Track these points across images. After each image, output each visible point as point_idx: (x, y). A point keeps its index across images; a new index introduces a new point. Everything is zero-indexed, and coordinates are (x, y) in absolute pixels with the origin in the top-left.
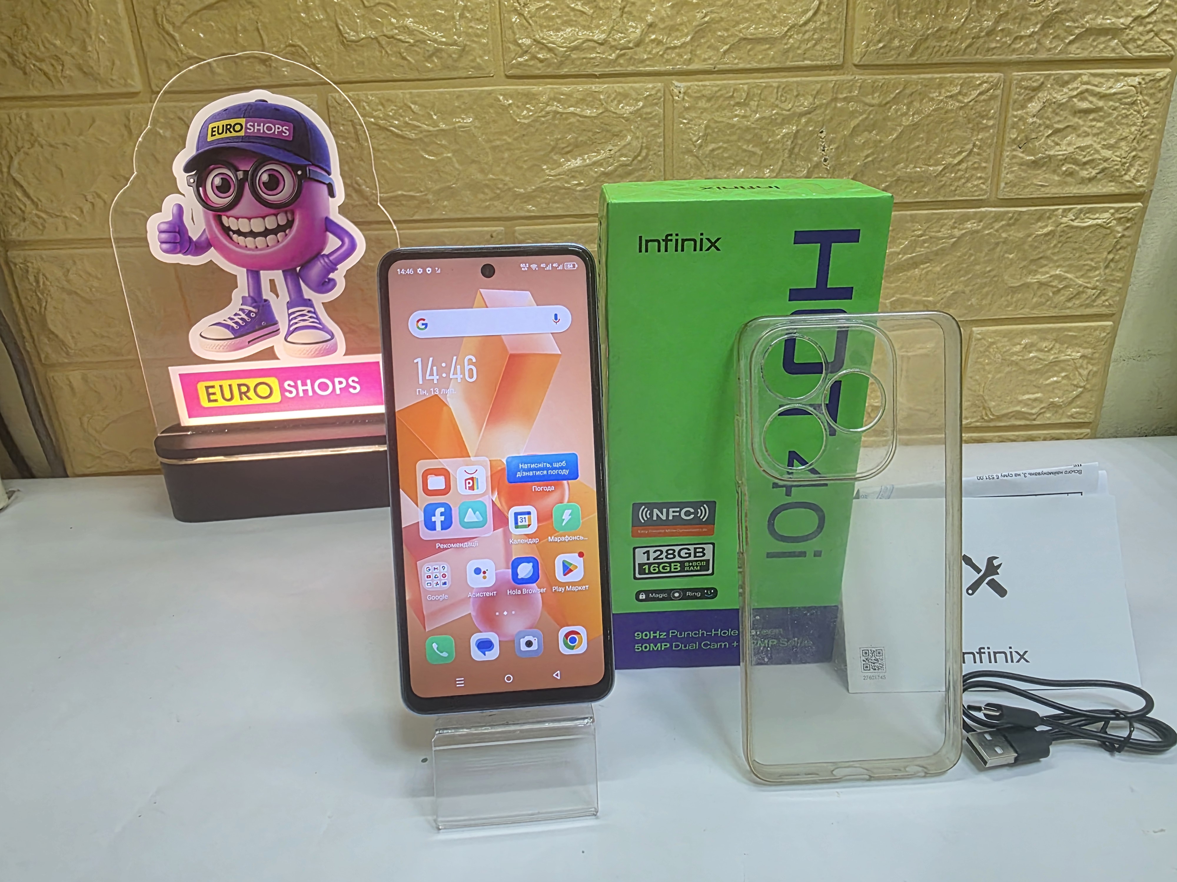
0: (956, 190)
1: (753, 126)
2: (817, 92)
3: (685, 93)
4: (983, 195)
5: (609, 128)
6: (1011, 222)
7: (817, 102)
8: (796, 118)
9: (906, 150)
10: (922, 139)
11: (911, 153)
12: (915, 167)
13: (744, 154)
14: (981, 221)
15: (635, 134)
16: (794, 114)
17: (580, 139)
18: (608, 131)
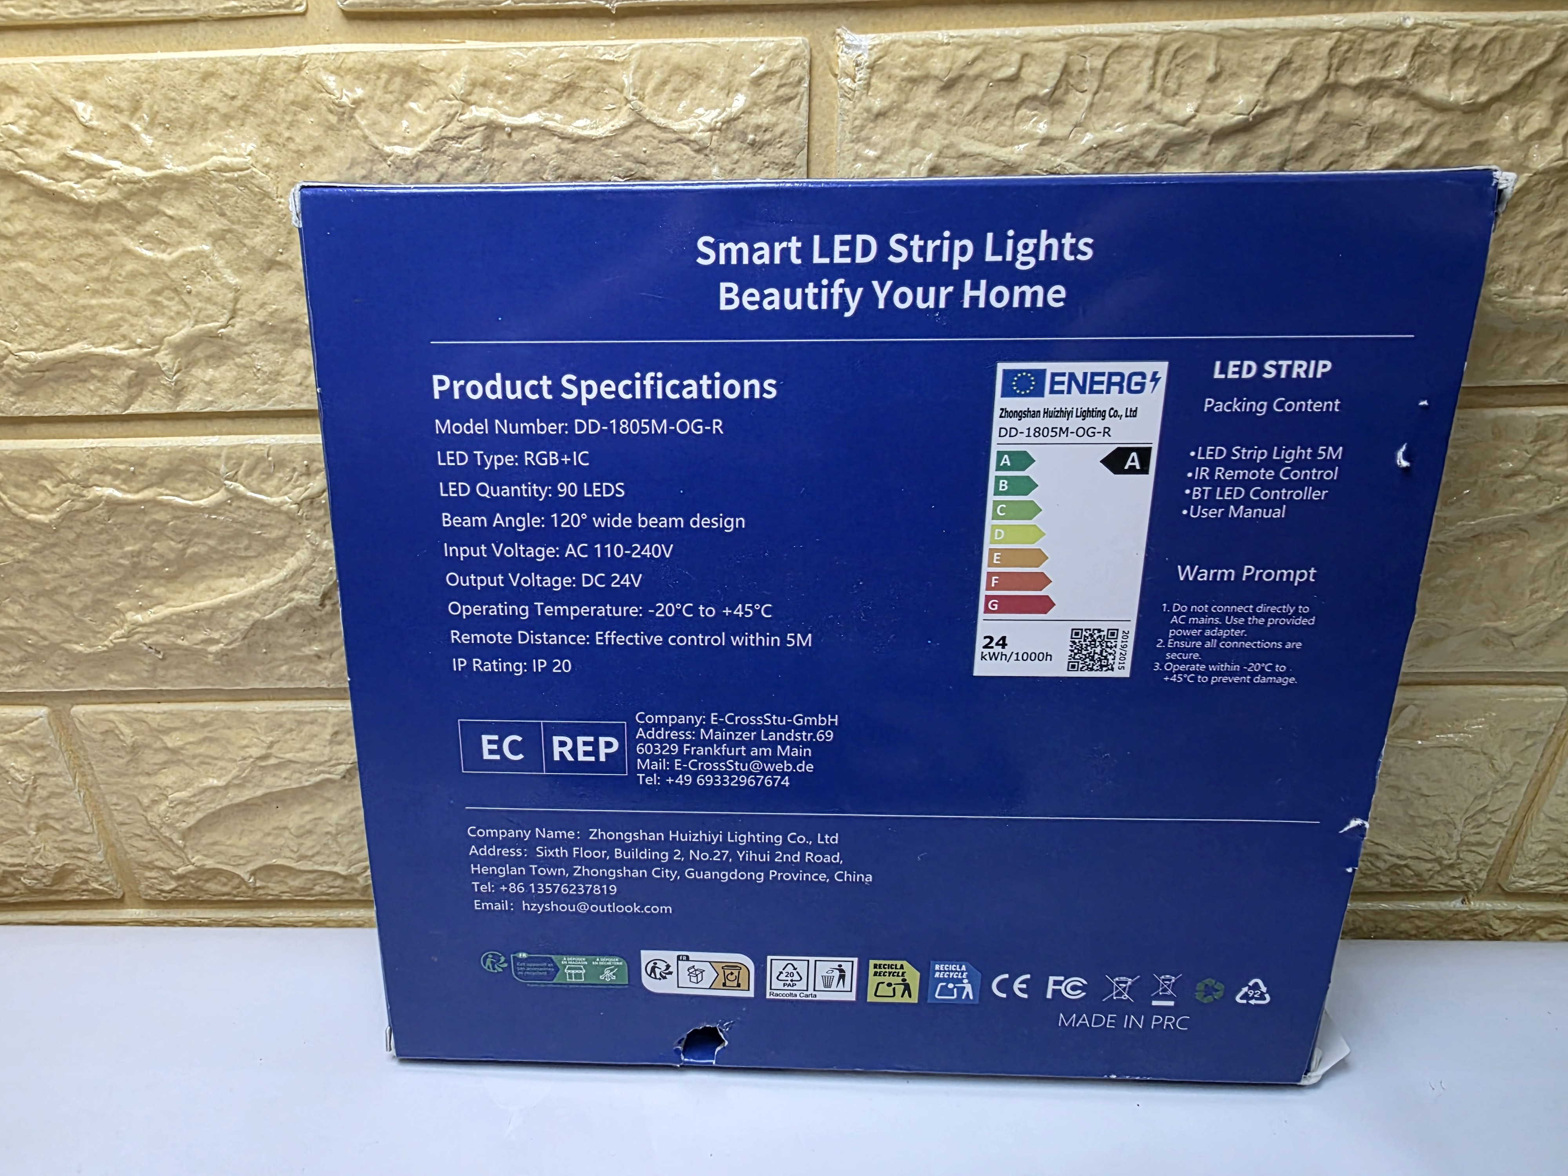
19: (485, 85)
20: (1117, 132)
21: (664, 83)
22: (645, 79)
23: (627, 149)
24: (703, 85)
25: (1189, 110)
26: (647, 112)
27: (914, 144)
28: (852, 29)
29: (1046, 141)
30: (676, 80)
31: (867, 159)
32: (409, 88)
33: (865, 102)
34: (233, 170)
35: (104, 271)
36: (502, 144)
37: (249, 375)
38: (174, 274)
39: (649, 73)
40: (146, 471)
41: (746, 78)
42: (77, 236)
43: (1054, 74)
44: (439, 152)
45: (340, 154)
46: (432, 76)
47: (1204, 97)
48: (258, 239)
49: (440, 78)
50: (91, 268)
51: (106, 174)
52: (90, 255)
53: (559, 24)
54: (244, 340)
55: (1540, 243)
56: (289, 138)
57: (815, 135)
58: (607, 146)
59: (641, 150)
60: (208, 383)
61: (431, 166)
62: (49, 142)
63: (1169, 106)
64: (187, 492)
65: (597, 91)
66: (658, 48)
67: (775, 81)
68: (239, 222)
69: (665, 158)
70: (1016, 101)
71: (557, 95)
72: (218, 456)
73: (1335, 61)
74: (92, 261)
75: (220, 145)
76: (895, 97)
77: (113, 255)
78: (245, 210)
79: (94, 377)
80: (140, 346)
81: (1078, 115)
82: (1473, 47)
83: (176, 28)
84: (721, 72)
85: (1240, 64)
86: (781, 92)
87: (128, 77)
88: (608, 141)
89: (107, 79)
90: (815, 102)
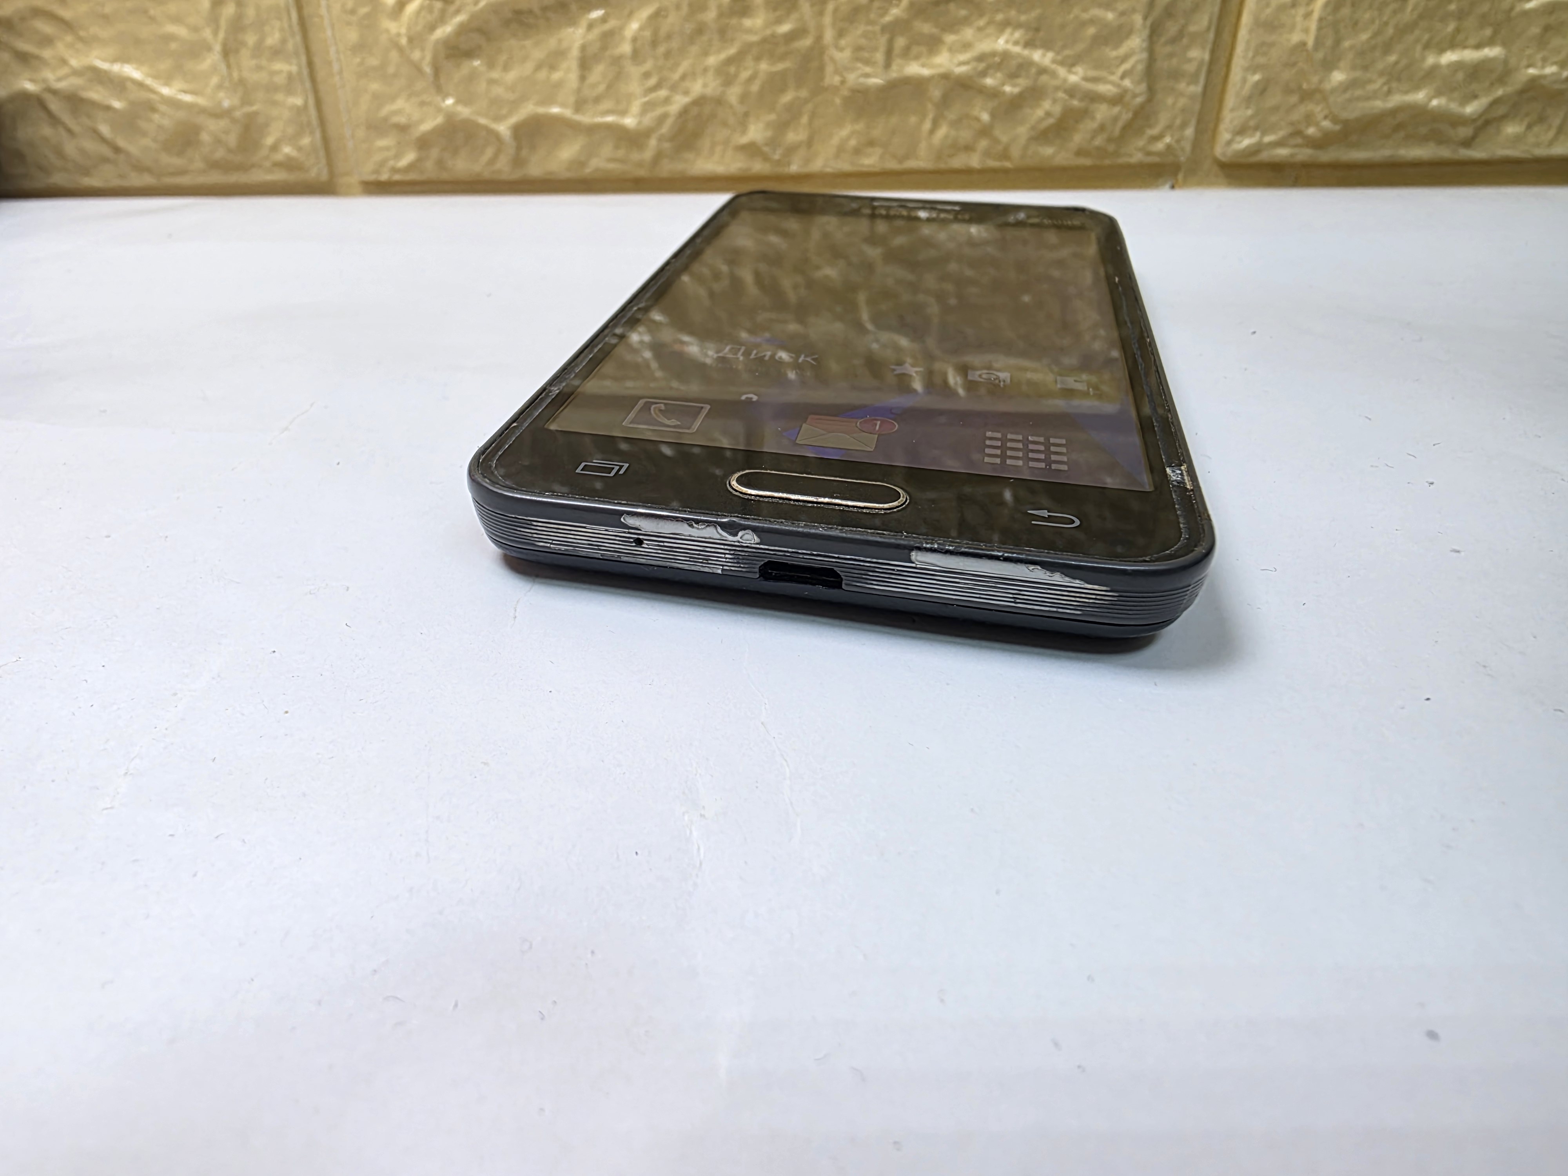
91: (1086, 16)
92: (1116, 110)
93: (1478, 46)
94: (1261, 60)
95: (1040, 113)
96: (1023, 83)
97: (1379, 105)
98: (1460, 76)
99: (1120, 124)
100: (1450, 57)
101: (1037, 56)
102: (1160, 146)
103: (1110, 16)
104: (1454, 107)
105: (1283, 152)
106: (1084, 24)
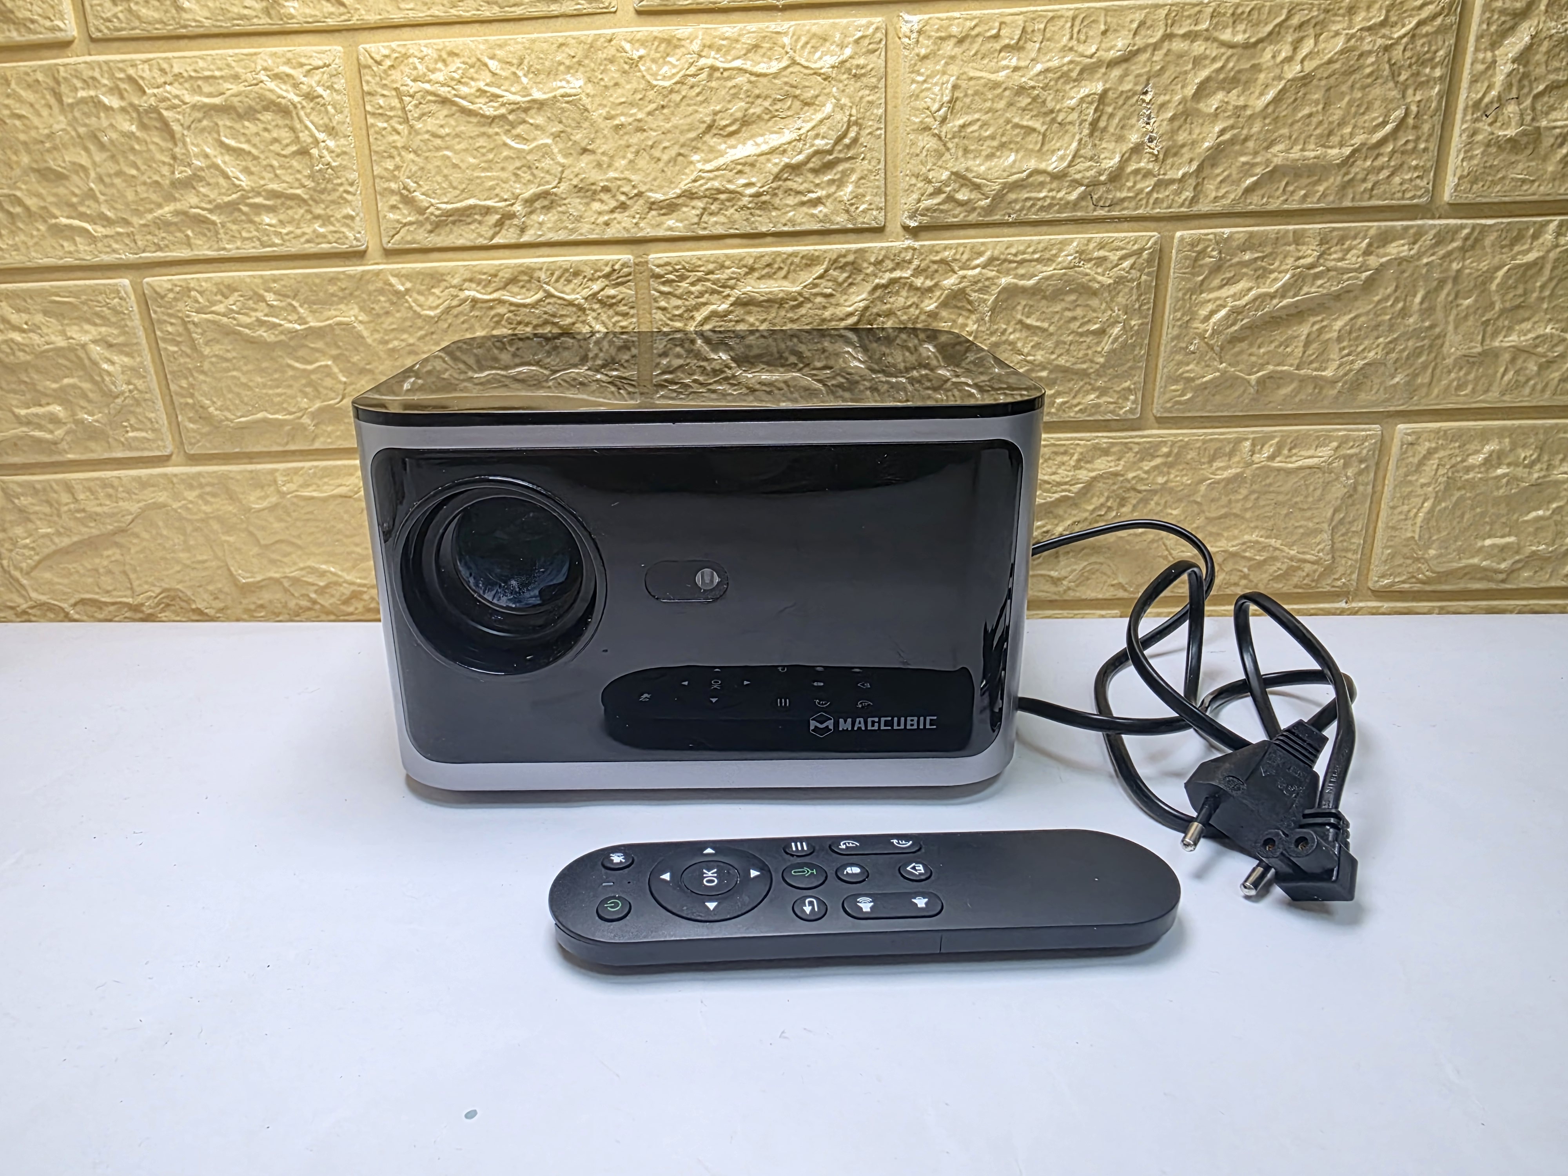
0: (1372, 189)
1: (1032, 83)
2: (1139, 27)
3: (920, 32)
4: (1420, 197)
5: (798, 92)
6: (1469, 243)
7: (1140, 42)
8: (1103, 70)
9: (1290, 121)
10: (1317, 103)
11: (1296, 127)
12: (1302, 150)
13: (1017, 131)
14: (1414, 243)
15: (838, 100)
16: (1099, 63)
17: (751, 111)
18: (796, 97)
19: (710, 47)
20: (1055, 63)
21: (807, 43)
22: (797, 41)
23: (786, 79)
24: (828, 44)
25: (1093, 50)
26: (798, 59)
27: (944, 73)
28: (908, 13)
29: (1016, 69)
30: (813, 42)
31: (918, 82)
32: (669, 50)
33: (917, 51)
34: (570, 96)
35: (491, 156)
36: (718, 79)
37: (565, 218)
38: (529, 158)
39: (799, 38)
40: (497, 280)
41: (851, 39)
42: (478, 136)
43: (1018, 32)
44: (683, 83)
45: (628, 87)
46: (683, 43)
47: (1101, 42)
48: (578, 136)
49: (686, 43)
50: (483, 155)
51: (500, 100)
52: (484, 147)
53: (751, 14)
54: (564, 196)
55: (1298, 121)
56: (602, 79)
57: (889, 70)
58: (774, 78)
59: (793, 80)
60: (541, 224)
61: (678, 92)
62: (472, 83)
63: (1081, 48)
64: (519, 294)
65: (770, 49)
66: (804, 25)
67: (867, 41)
68: (569, 126)
69: (807, 84)
70: (998, 48)
71: (749, 51)
72: (541, 269)
73: (1169, 22)
74: (484, 150)
75: (564, 83)
76: (932, 47)
77: (497, 146)
78: (573, 119)
79: (475, 221)
80: (506, 200)
81: (1033, 55)
82: (1243, 13)
83: (546, 21)
84: (838, 37)
85: (1118, 25)
86: (871, 47)
87: (519, 46)
88: (776, 76)
89: (507, 48)
90: (889, 53)
91: (1297, 524)
92: (1316, 567)
93: (1503, 537)
94: (1390, 543)
95: (1275, 568)
96: (1265, 555)
97: (1455, 565)
98: (1496, 551)
99: (1317, 574)
100: (1488, 542)
101: (1273, 541)
102: (1339, 583)
103: (1311, 525)
104: (1494, 565)
105: (1406, 586)
106: (1296, 527)
